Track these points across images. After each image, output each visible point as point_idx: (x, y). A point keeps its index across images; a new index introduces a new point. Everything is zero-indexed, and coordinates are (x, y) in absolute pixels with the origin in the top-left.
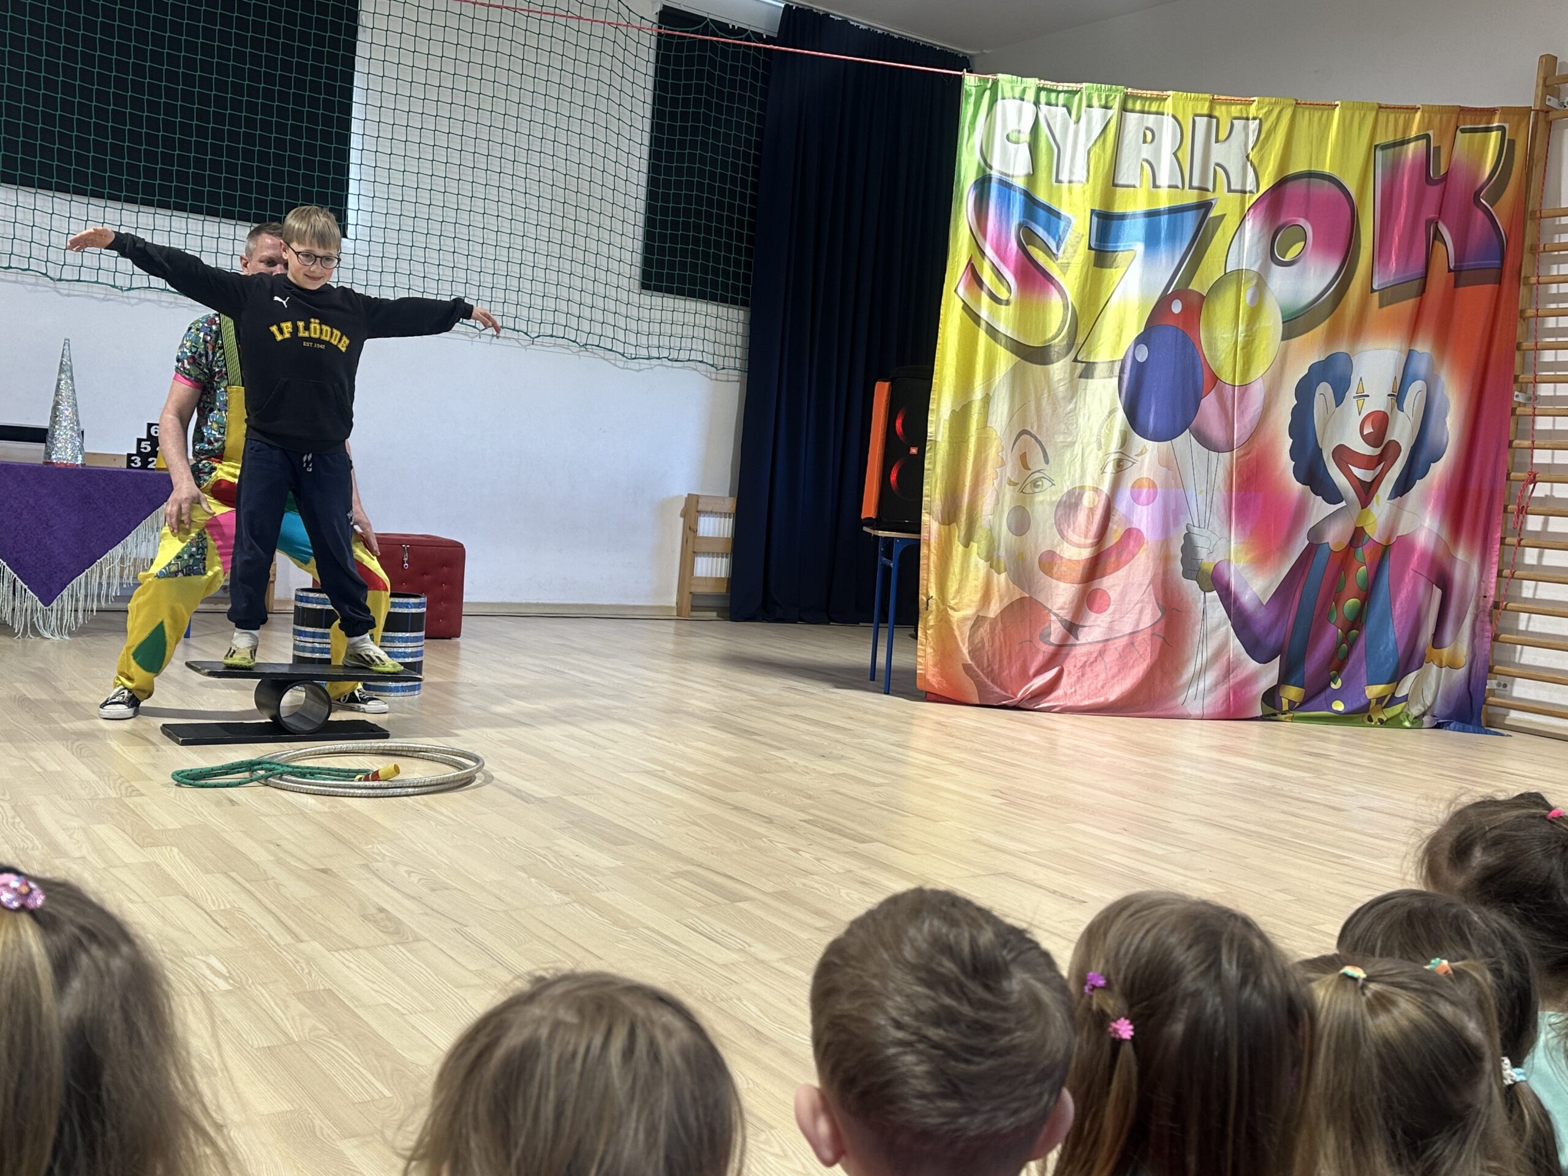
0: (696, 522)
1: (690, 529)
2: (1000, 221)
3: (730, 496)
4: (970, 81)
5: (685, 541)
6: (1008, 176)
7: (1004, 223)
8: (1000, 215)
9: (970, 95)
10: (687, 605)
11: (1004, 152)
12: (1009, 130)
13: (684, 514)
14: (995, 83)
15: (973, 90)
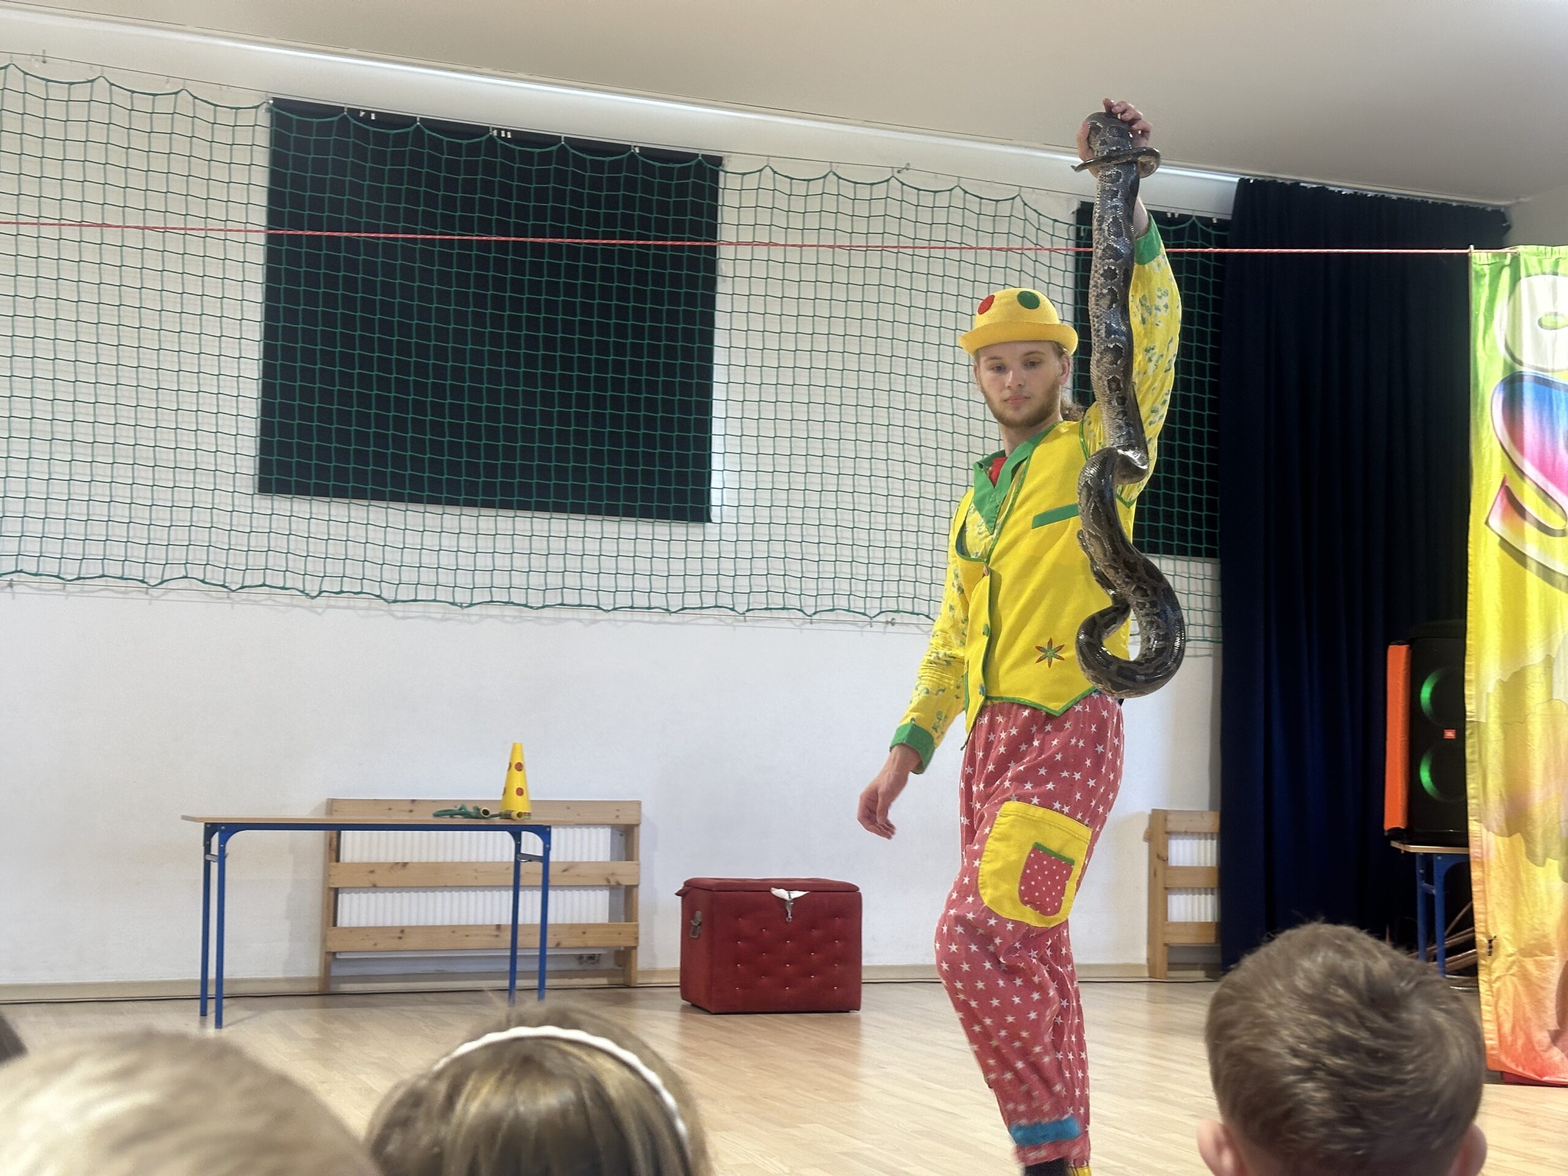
0: (1166, 847)
1: (1159, 858)
2: (1542, 429)
3: (1212, 808)
4: (1480, 259)
5: (1153, 874)
6: (1546, 371)
7: (1548, 432)
8: (1541, 421)
9: (1485, 275)
10: (1161, 960)
11: (1537, 341)
12: (1540, 315)
13: (1149, 837)
14: (1516, 258)
15: (1487, 270)
